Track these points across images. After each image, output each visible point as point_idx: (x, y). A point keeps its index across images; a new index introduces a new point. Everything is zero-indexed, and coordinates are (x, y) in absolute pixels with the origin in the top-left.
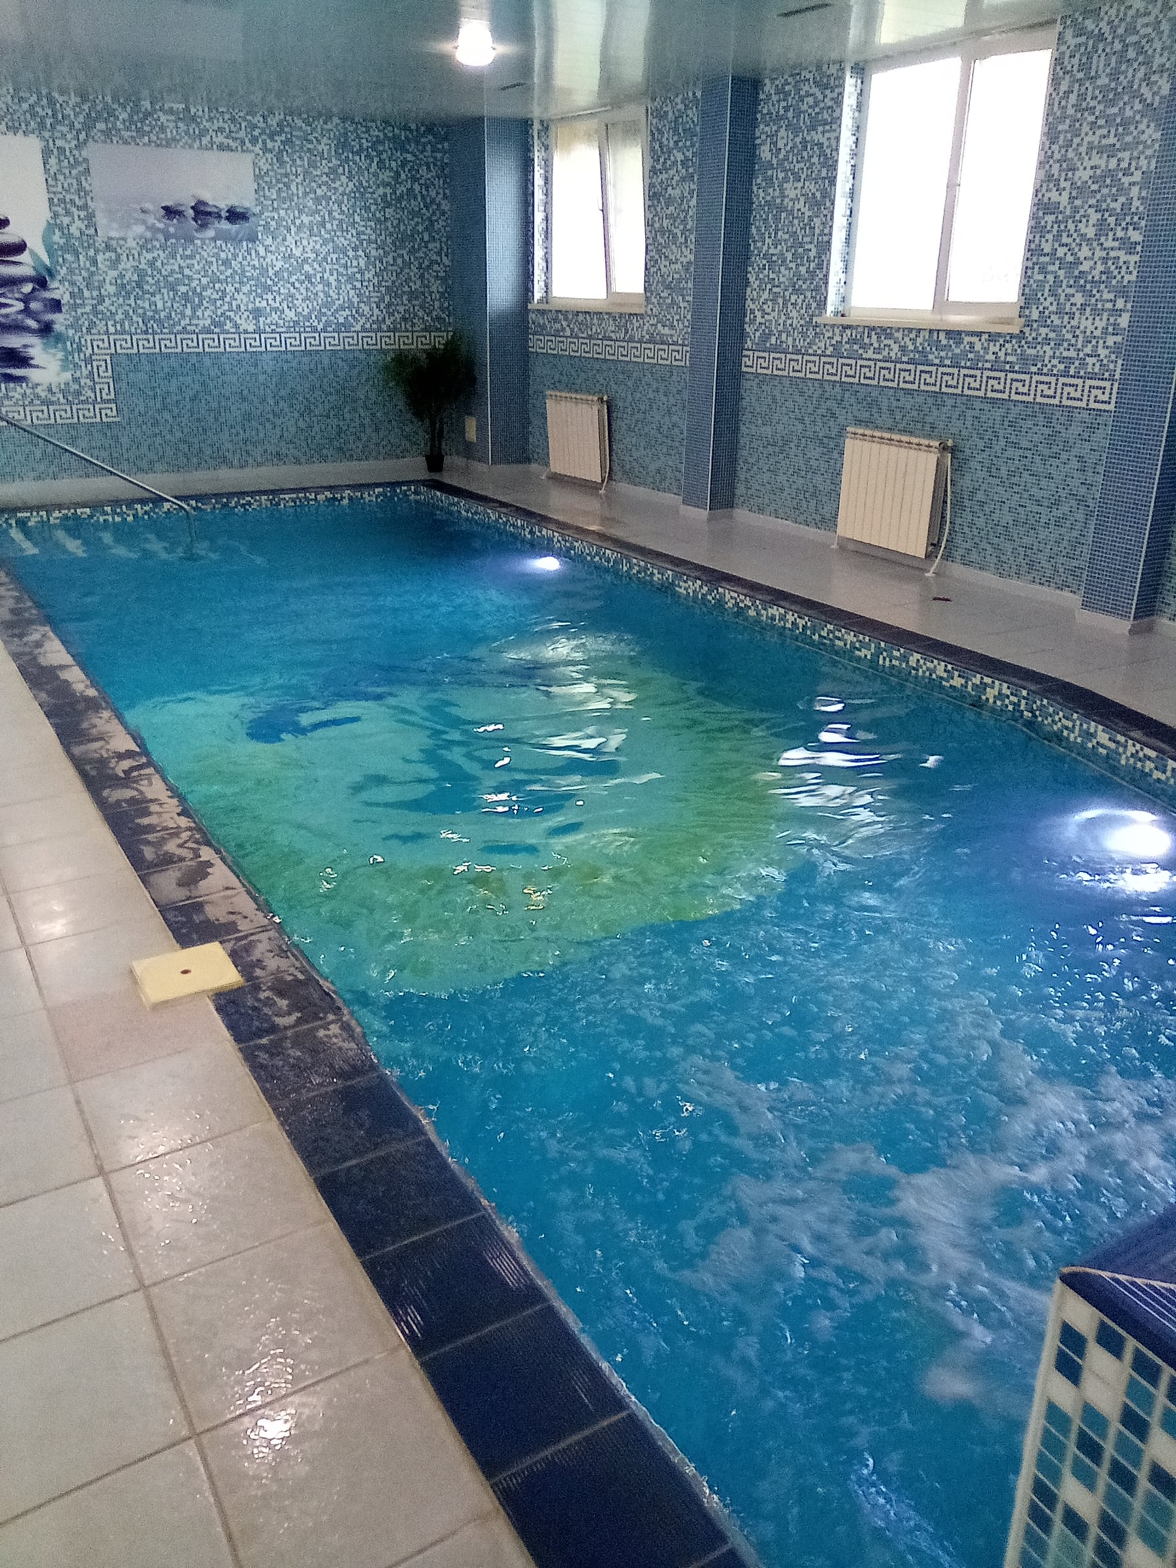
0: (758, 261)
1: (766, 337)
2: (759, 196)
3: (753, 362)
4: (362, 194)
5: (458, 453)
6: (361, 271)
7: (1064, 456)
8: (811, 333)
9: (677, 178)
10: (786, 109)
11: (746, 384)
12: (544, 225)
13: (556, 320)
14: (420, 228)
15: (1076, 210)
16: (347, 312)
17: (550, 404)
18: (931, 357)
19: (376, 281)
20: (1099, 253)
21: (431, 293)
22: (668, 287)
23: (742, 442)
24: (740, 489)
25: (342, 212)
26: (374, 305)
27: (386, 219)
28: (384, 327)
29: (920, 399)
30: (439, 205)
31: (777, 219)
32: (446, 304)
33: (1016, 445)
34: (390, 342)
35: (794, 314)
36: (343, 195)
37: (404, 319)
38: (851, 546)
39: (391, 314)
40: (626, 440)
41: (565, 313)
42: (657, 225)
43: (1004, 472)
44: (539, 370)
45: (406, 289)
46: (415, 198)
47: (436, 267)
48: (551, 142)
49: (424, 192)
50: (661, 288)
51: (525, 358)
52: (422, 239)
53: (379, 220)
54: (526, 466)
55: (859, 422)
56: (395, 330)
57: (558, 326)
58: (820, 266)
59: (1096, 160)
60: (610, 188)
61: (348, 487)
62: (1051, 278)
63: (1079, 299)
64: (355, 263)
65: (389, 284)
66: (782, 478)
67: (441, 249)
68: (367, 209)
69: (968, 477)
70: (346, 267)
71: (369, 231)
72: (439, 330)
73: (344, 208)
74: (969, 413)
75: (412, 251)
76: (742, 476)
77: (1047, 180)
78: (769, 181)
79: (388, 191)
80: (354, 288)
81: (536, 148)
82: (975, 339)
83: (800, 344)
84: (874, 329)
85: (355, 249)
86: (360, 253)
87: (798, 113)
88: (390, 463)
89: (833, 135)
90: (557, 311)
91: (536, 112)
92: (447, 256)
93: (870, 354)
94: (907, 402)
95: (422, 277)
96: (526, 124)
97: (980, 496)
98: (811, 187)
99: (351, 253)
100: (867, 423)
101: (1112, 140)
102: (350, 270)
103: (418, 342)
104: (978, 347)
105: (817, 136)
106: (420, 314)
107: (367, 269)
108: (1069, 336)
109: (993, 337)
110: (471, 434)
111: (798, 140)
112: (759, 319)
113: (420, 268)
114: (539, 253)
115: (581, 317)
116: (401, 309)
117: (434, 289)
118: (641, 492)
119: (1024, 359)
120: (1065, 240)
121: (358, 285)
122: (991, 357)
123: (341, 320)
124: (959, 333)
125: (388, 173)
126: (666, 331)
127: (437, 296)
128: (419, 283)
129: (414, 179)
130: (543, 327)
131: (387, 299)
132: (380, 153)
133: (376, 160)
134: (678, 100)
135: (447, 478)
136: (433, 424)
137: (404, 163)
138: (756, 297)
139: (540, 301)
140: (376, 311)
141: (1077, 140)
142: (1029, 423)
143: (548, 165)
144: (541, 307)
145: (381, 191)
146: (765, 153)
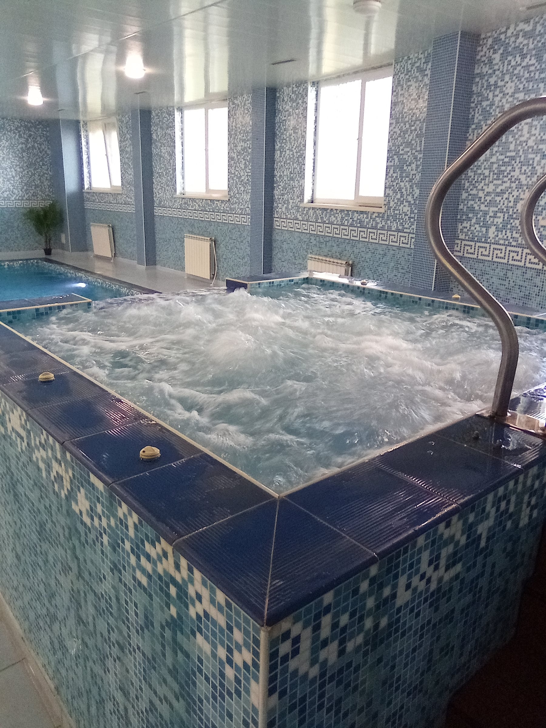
0: (156, 175)
1: (160, 202)
2: (154, 151)
3: (158, 211)
4: (13, 147)
5: (59, 248)
6: (13, 177)
7: (244, 242)
8: (173, 201)
9: (128, 144)
10: (159, 121)
11: (156, 219)
12: (87, 160)
13: (93, 196)
14: (38, 160)
15: (238, 159)
16: (8, 193)
17: (92, 228)
18: (207, 209)
19: (20, 180)
20: (246, 174)
21: (44, 185)
22: (129, 184)
23: (157, 240)
24: (158, 258)
25: (4, 154)
26: (20, 190)
27: (23, 157)
28: (25, 198)
29: (205, 223)
30: (46, 152)
31: (160, 160)
32: (51, 190)
33: (231, 238)
34: (28, 205)
35: (168, 194)
36: (4, 147)
37: (33, 195)
38: (192, 277)
39: (27, 194)
40: (120, 241)
41: (96, 193)
42: (123, 161)
43: (230, 248)
44: (89, 215)
45: (33, 184)
46: (36, 149)
47: (46, 175)
48: (88, 129)
49: (39, 147)
50: (126, 184)
51: (83, 210)
52: (39, 165)
53: (20, 157)
54: (85, 253)
55: (190, 232)
56: (29, 200)
57: (94, 198)
58: (173, 177)
59: (242, 144)
60: (108, 147)
61: (7, 261)
62: (235, 181)
63: (242, 189)
64: (10, 174)
65: (26, 182)
66: (170, 253)
67: (48, 168)
68: (15, 153)
69: (221, 250)
70: (6, 175)
71: (16, 161)
72: (49, 200)
73: (4, 152)
74: (219, 228)
75: (34, 170)
76: (158, 253)
77: (231, 150)
78: (156, 146)
79: (24, 146)
80: (10, 183)
81: (82, 131)
82: (218, 202)
83: (170, 204)
84: (190, 199)
85: (10, 168)
86: (13, 170)
87: (163, 123)
88: (29, 252)
89: (173, 131)
90: (94, 193)
91: (81, 118)
92: (50, 171)
93: (190, 208)
94: (202, 225)
95: (40, 179)
96: (78, 122)
97: (224, 257)
98: (169, 149)
99: (8, 170)
100: (192, 232)
101: (245, 137)
102: (8, 176)
103: (39, 204)
104: (219, 205)
105: (169, 131)
106: (40, 193)
107: (16, 176)
108: (241, 201)
109: (222, 201)
110: (63, 240)
111: (164, 132)
112: (158, 196)
113: (39, 176)
114: (86, 170)
115: (101, 195)
116: (32, 192)
117: (45, 184)
118: (126, 261)
119: (231, 209)
120: (237, 169)
121: (12, 182)
122: (222, 208)
123: (6, 196)
124: (214, 200)
125: (23, 139)
126: (129, 200)
127: (47, 187)
128: (39, 182)
129: (35, 142)
130: (89, 199)
131: (25, 187)
132: (19, 132)
133: (18, 134)
134: (127, 116)
135: (52, 257)
136: (46, 236)
137: (30, 136)
138: (156, 188)
139: (88, 189)
140: (21, 192)
141: (236, 137)
142: (234, 231)
143: (87, 137)
144: (88, 191)
145: (20, 146)
146: (154, 136)
